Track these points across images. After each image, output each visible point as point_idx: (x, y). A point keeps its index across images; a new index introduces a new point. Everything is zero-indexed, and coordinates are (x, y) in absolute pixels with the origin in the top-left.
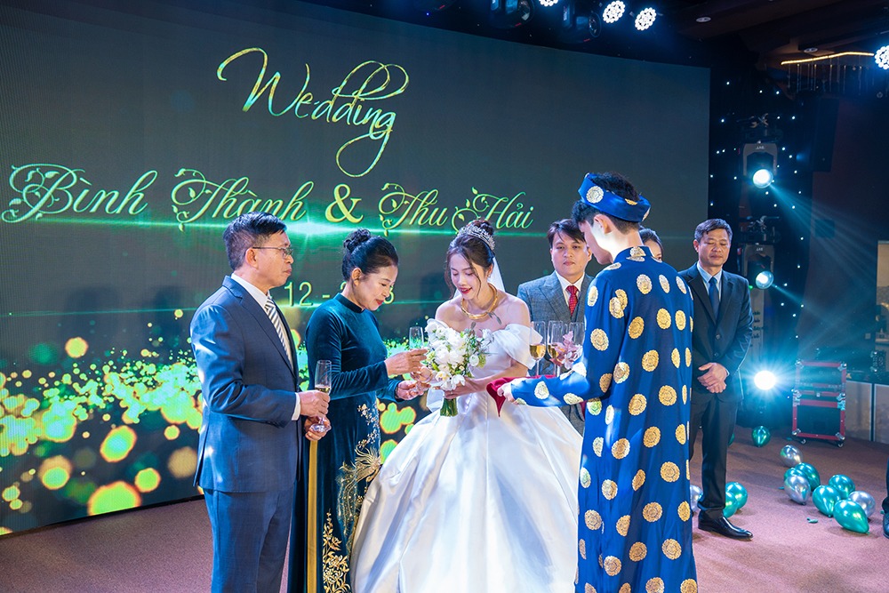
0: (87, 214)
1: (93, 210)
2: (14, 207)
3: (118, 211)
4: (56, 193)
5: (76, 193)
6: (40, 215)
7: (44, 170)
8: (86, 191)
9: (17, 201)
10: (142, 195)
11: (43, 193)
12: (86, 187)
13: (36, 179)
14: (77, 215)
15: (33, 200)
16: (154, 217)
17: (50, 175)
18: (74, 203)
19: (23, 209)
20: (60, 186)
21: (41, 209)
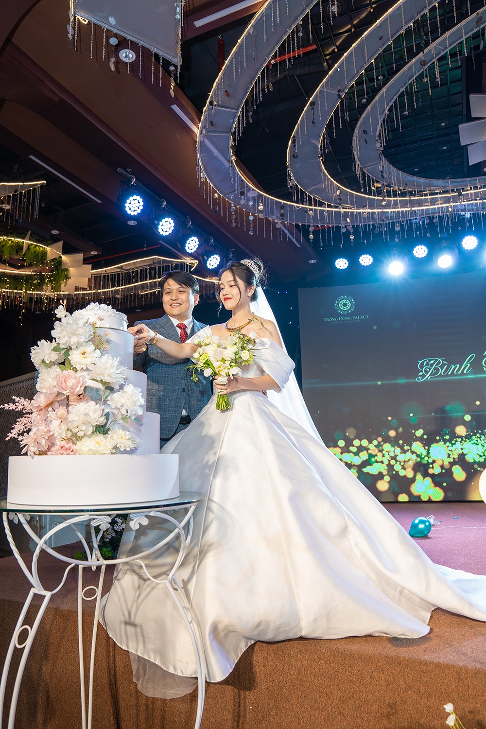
0: (447, 375)
1: (449, 373)
2: (420, 376)
3: (460, 372)
4: (434, 369)
5: (442, 367)
6: (429, 378)
7: (430, 361)
8: (446, 366)
9: (421, 373)
10: (469, 365)
11: (430, 369)
12: (446, 364)
13: (427, 364)
14: (444, 376)
15: (427, 372)
16: (475, 373)
17: (432, 362)
18: (441, 372)
19: (423, 376)
20: (436, 366)
21: (430, 375)
